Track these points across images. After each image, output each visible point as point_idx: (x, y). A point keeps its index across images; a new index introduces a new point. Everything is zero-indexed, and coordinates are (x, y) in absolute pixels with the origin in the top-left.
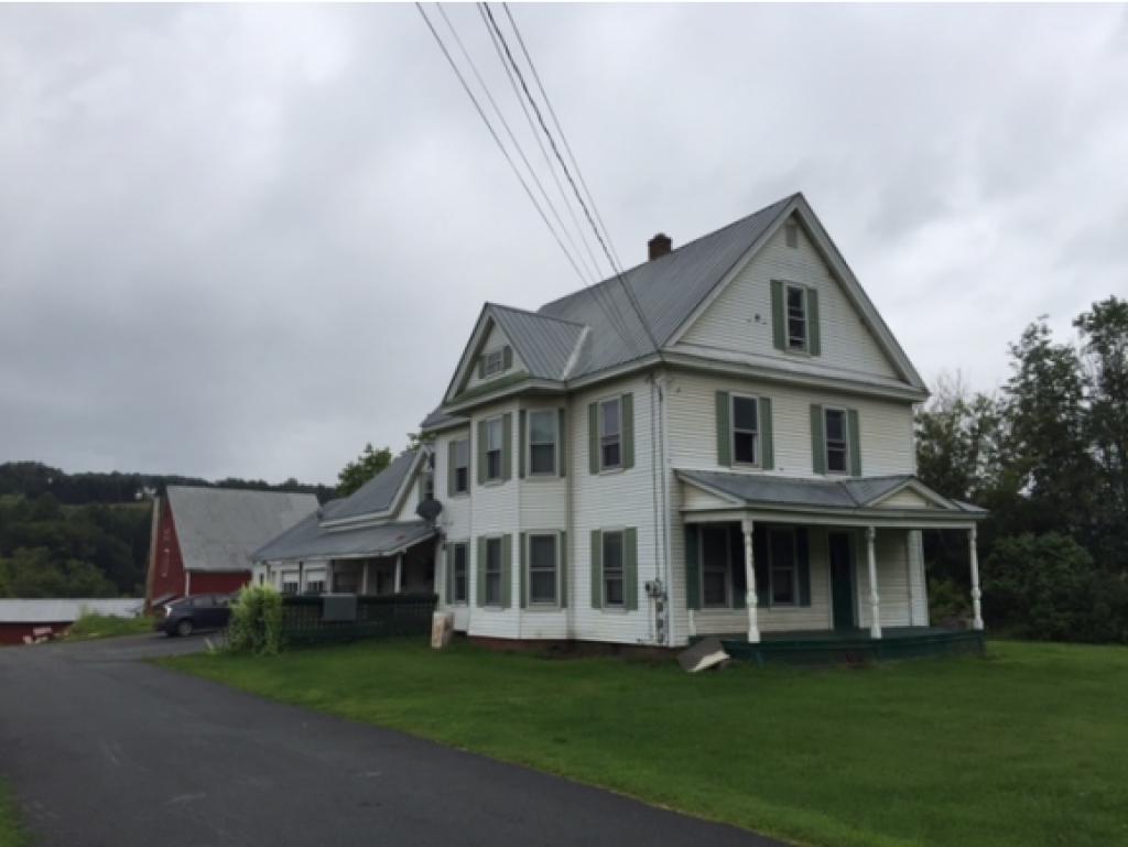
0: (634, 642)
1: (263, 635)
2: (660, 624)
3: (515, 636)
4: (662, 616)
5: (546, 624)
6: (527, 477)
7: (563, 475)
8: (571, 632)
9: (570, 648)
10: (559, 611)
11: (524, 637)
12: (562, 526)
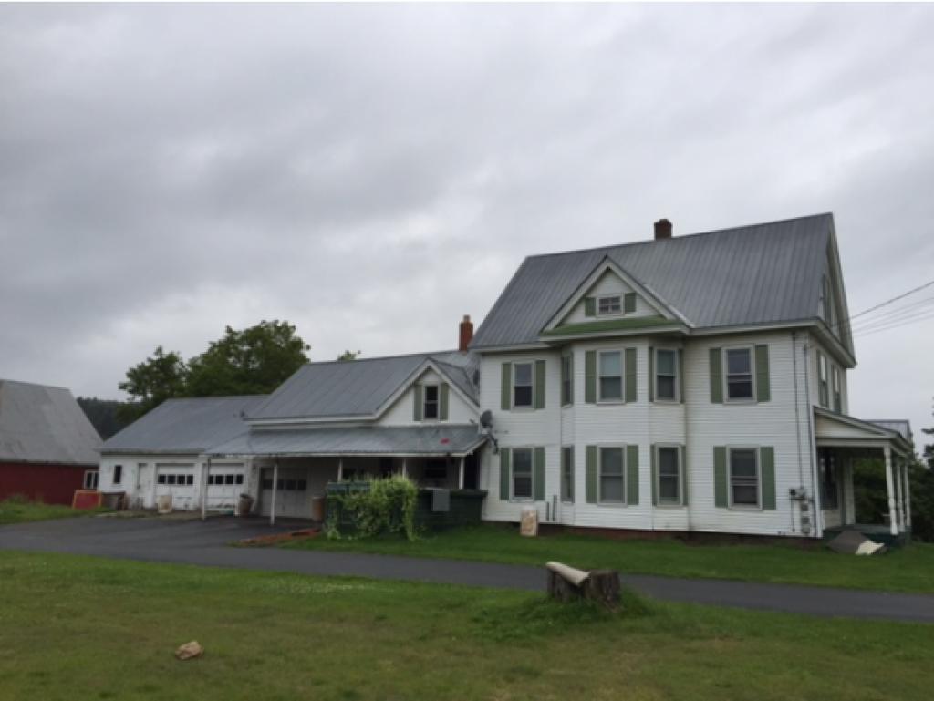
0: (776, 533)
1: (401, 521)
2: (805, 521)
3: (649, 527)
4: (805, 514)
5: (671, 518)
6: (655, 401)
7: (682, 401)
8: (690, 525)
9: (691, 537)
10: (680, 508)
11: (656, 528)
12: (683, 443)
